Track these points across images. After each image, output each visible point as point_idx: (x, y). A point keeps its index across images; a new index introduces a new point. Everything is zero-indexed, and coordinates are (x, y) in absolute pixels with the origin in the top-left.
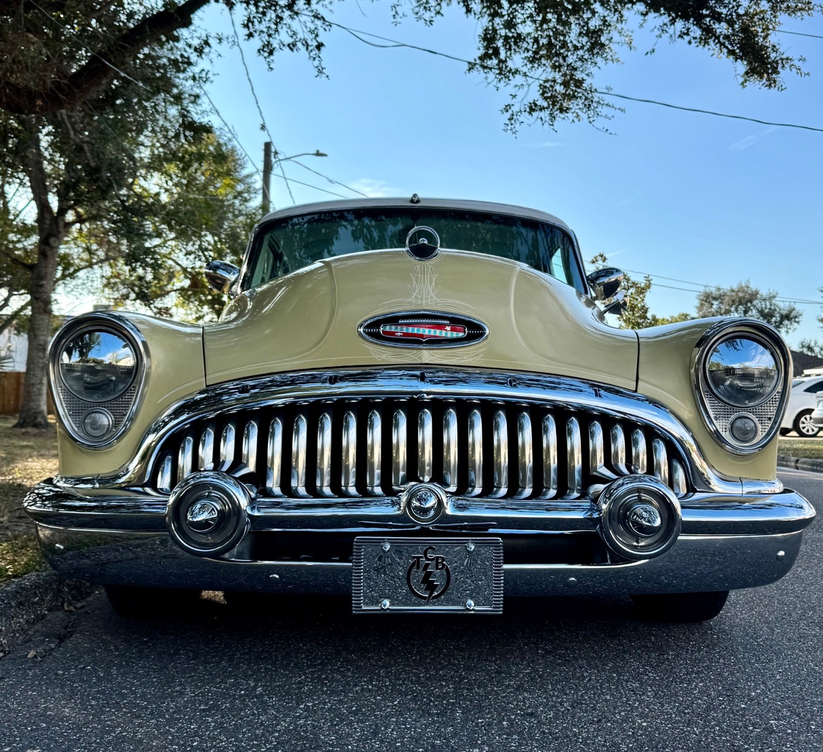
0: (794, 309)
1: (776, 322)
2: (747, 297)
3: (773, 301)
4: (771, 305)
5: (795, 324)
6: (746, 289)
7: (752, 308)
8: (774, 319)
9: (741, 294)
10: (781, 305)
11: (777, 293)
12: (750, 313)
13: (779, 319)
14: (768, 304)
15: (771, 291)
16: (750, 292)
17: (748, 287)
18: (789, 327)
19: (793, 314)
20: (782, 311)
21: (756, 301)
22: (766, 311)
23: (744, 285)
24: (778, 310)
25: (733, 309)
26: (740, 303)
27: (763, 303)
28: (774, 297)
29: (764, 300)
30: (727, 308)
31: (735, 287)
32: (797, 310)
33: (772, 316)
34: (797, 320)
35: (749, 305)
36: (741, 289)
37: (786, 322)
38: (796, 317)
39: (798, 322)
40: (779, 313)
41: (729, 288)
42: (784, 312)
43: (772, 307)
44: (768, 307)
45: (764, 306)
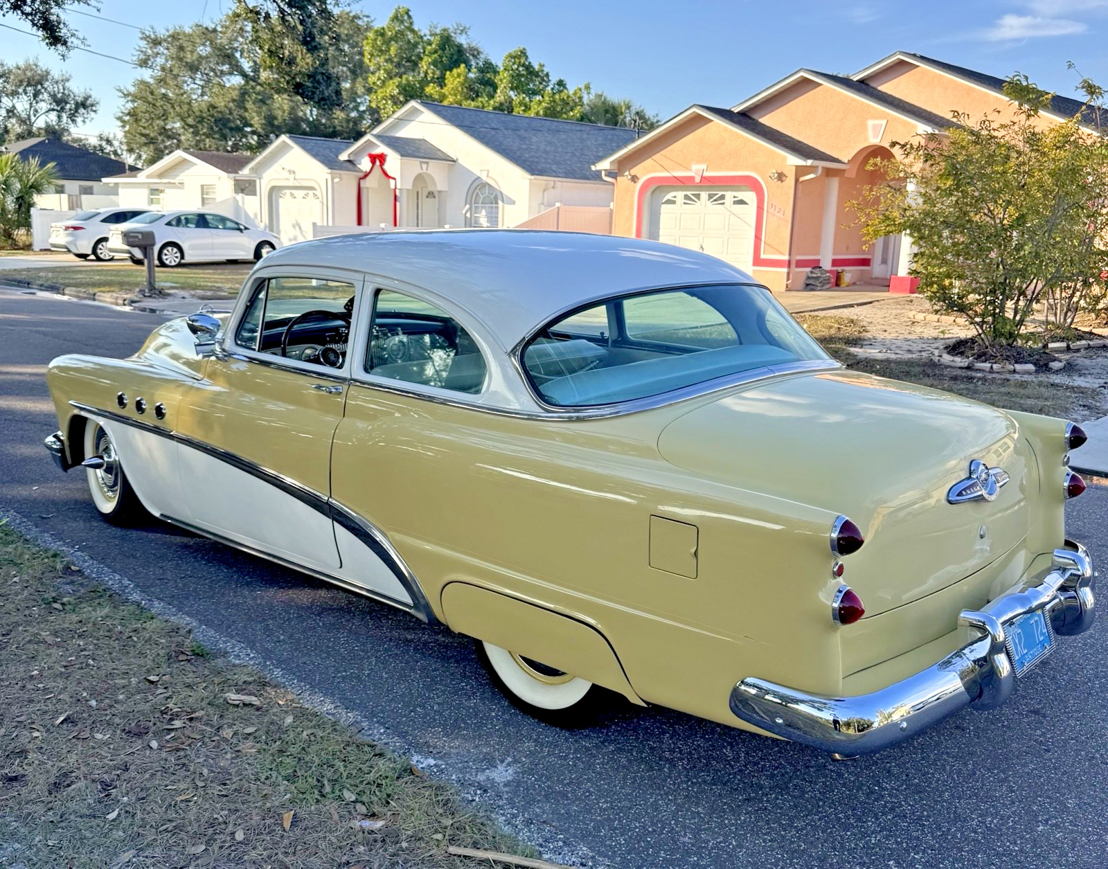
0: (90, 97)
1: (70, 110)
2: (37, 78)
3: (67, 84)
4: (64, 89)
5: (93, 113)
6: (34, 67)
7: (43, 91)
8: (68, 106)
9: (29, 74)
10: (76, 91)
11: (70, 76)
12: (41, 97)
13: (73, 106)
14: (61, 87)
15: (64, 72)
16: (39, 72)
17: (36, 66)
18: (85, 116)
19: (89, 102)
20: (77, 98)
21: (48, 83)
22: (59, 96)
23: (31, 63)
24: (72, 96)
25: (21, 90)
26: (29, 85)
27: (55, 86)
28: (68, 80)
29: (57, 82)
30: (13, 88)
31: (22, 64)
32: (93, 97)
33: (66, 103)
34: (94, 108)
35: (39, 87)
36: (28, 68)
37: (82, 111)
38: (92, 105)
39: (95, 111)
40: (73, 99)
41: (15, 66)
42: (80, 99)
43: (66, 92)
44: (62, 91)
45: (56, 89)
